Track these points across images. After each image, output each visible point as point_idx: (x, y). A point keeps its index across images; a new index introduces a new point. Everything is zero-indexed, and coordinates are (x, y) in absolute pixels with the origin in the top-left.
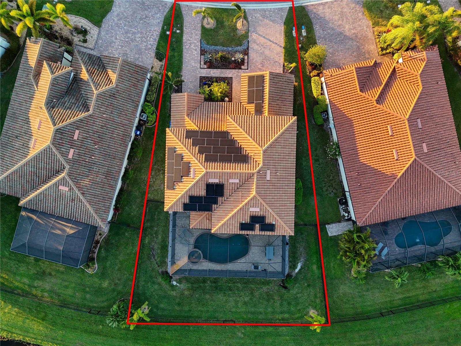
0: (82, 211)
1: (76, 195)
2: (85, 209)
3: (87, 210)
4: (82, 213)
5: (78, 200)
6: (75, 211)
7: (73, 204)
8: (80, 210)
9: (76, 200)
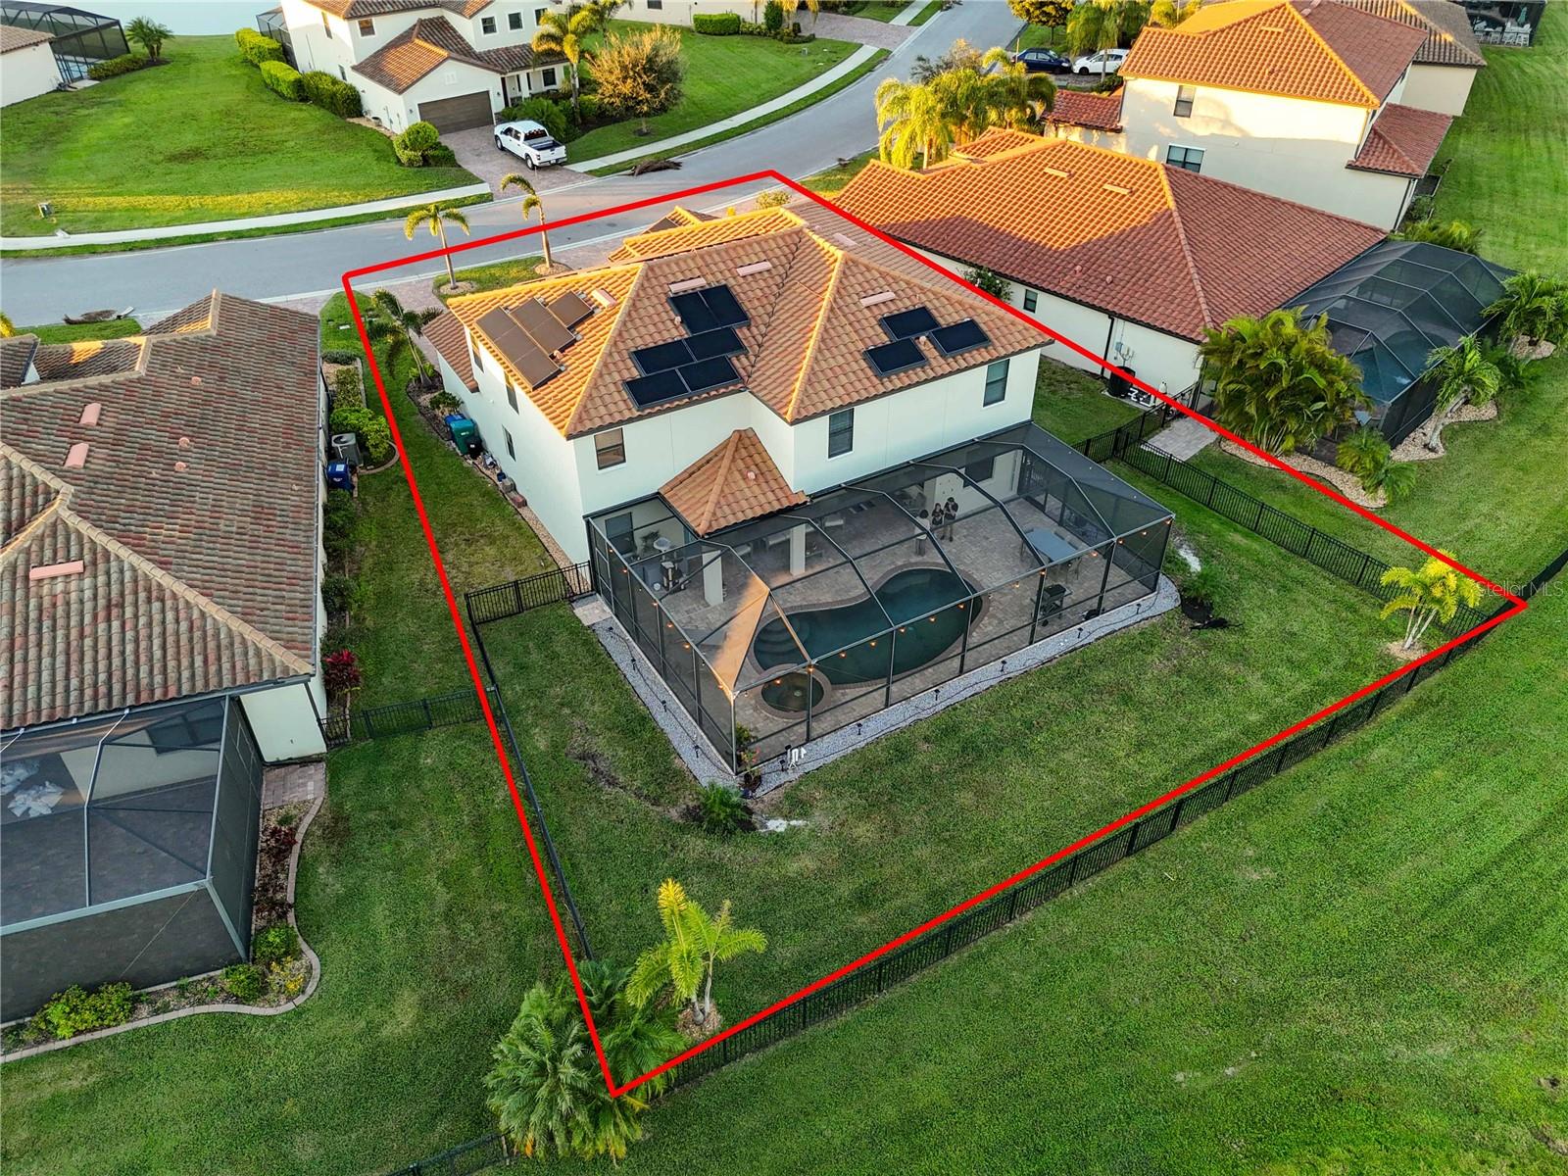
0: (170, 640)
1: (128, 575)
2: (184, 626)
3: (199, 625)
4: (170, 652)
5: (142, 595)
6: (130, 658)
7: (116, 624)
8: (157, 642)
9: (129, 599)
